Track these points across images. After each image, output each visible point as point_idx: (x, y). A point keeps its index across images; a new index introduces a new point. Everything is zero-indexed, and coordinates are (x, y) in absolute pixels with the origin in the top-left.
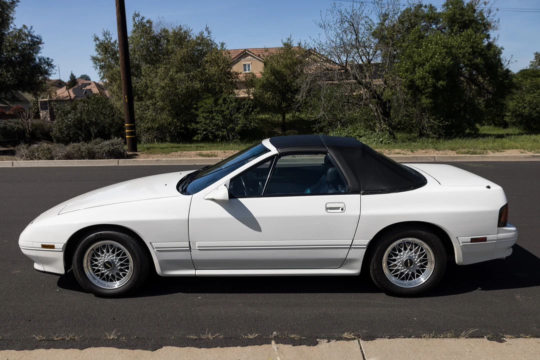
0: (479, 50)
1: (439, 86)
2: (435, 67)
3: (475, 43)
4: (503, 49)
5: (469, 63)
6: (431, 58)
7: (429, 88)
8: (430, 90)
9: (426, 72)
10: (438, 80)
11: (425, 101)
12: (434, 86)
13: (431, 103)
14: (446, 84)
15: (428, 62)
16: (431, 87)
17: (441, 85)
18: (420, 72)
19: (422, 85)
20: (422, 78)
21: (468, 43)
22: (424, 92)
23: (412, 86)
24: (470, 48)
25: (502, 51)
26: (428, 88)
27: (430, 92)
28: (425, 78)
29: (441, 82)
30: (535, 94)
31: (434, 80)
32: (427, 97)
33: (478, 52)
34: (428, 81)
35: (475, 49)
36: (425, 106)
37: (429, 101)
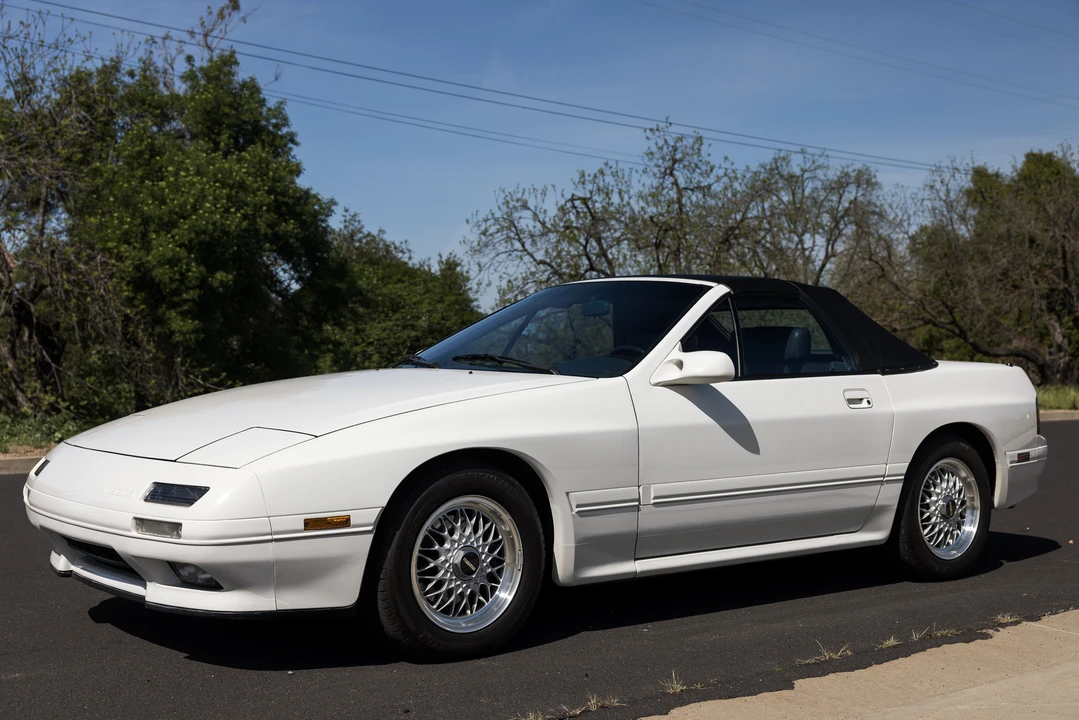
0: (291, 201)
1: (215, 285)
2: (205, 232)
3: (279, 181)
4: (335, 204)
5: (270, 232)
6: (195, 209)
7: (192, 289)
8: (192, 294)
9: (181, 246)
10: (212, 270)
11: (181, 325)
12: (203, 284)
13: (195, 331)
14: (234, 282)
15: (185, 218)
16: (195, 288)
17: (221, 281)
18: (163, 246)
19: (172, 280)
20: (173, 262)
21: (263, 180)
22: (176, 299)
23: (142, 281)
24: (269, 192)
25: (334, 208)
26: (188, 289)
27: (194, 300)
28: (180, 260)
29: (219, 275)
30: (391, 324)
31: (202, 268)
32: (184, 315)
33: (286, 204)
34: (188, 270)
35: (279, 198)
36: (178, 338)
37: (190, 324)
